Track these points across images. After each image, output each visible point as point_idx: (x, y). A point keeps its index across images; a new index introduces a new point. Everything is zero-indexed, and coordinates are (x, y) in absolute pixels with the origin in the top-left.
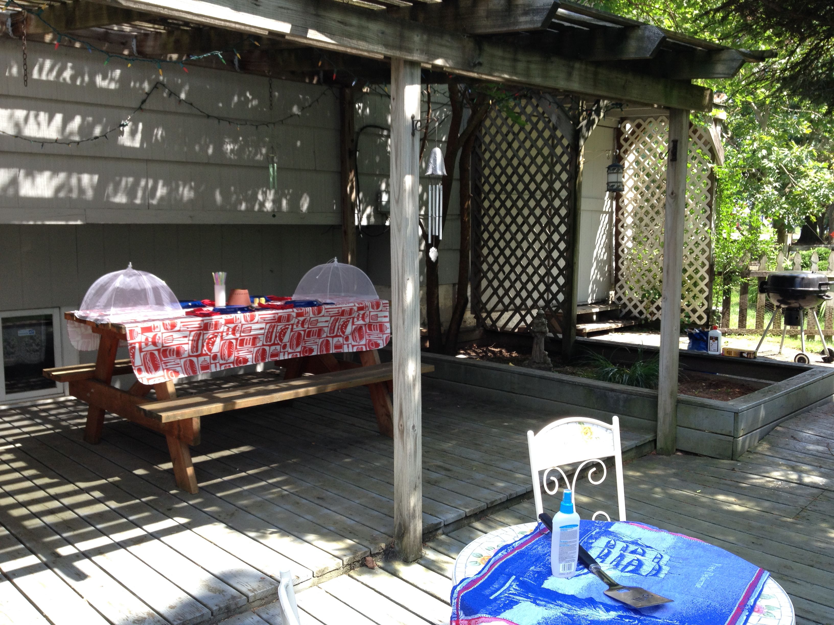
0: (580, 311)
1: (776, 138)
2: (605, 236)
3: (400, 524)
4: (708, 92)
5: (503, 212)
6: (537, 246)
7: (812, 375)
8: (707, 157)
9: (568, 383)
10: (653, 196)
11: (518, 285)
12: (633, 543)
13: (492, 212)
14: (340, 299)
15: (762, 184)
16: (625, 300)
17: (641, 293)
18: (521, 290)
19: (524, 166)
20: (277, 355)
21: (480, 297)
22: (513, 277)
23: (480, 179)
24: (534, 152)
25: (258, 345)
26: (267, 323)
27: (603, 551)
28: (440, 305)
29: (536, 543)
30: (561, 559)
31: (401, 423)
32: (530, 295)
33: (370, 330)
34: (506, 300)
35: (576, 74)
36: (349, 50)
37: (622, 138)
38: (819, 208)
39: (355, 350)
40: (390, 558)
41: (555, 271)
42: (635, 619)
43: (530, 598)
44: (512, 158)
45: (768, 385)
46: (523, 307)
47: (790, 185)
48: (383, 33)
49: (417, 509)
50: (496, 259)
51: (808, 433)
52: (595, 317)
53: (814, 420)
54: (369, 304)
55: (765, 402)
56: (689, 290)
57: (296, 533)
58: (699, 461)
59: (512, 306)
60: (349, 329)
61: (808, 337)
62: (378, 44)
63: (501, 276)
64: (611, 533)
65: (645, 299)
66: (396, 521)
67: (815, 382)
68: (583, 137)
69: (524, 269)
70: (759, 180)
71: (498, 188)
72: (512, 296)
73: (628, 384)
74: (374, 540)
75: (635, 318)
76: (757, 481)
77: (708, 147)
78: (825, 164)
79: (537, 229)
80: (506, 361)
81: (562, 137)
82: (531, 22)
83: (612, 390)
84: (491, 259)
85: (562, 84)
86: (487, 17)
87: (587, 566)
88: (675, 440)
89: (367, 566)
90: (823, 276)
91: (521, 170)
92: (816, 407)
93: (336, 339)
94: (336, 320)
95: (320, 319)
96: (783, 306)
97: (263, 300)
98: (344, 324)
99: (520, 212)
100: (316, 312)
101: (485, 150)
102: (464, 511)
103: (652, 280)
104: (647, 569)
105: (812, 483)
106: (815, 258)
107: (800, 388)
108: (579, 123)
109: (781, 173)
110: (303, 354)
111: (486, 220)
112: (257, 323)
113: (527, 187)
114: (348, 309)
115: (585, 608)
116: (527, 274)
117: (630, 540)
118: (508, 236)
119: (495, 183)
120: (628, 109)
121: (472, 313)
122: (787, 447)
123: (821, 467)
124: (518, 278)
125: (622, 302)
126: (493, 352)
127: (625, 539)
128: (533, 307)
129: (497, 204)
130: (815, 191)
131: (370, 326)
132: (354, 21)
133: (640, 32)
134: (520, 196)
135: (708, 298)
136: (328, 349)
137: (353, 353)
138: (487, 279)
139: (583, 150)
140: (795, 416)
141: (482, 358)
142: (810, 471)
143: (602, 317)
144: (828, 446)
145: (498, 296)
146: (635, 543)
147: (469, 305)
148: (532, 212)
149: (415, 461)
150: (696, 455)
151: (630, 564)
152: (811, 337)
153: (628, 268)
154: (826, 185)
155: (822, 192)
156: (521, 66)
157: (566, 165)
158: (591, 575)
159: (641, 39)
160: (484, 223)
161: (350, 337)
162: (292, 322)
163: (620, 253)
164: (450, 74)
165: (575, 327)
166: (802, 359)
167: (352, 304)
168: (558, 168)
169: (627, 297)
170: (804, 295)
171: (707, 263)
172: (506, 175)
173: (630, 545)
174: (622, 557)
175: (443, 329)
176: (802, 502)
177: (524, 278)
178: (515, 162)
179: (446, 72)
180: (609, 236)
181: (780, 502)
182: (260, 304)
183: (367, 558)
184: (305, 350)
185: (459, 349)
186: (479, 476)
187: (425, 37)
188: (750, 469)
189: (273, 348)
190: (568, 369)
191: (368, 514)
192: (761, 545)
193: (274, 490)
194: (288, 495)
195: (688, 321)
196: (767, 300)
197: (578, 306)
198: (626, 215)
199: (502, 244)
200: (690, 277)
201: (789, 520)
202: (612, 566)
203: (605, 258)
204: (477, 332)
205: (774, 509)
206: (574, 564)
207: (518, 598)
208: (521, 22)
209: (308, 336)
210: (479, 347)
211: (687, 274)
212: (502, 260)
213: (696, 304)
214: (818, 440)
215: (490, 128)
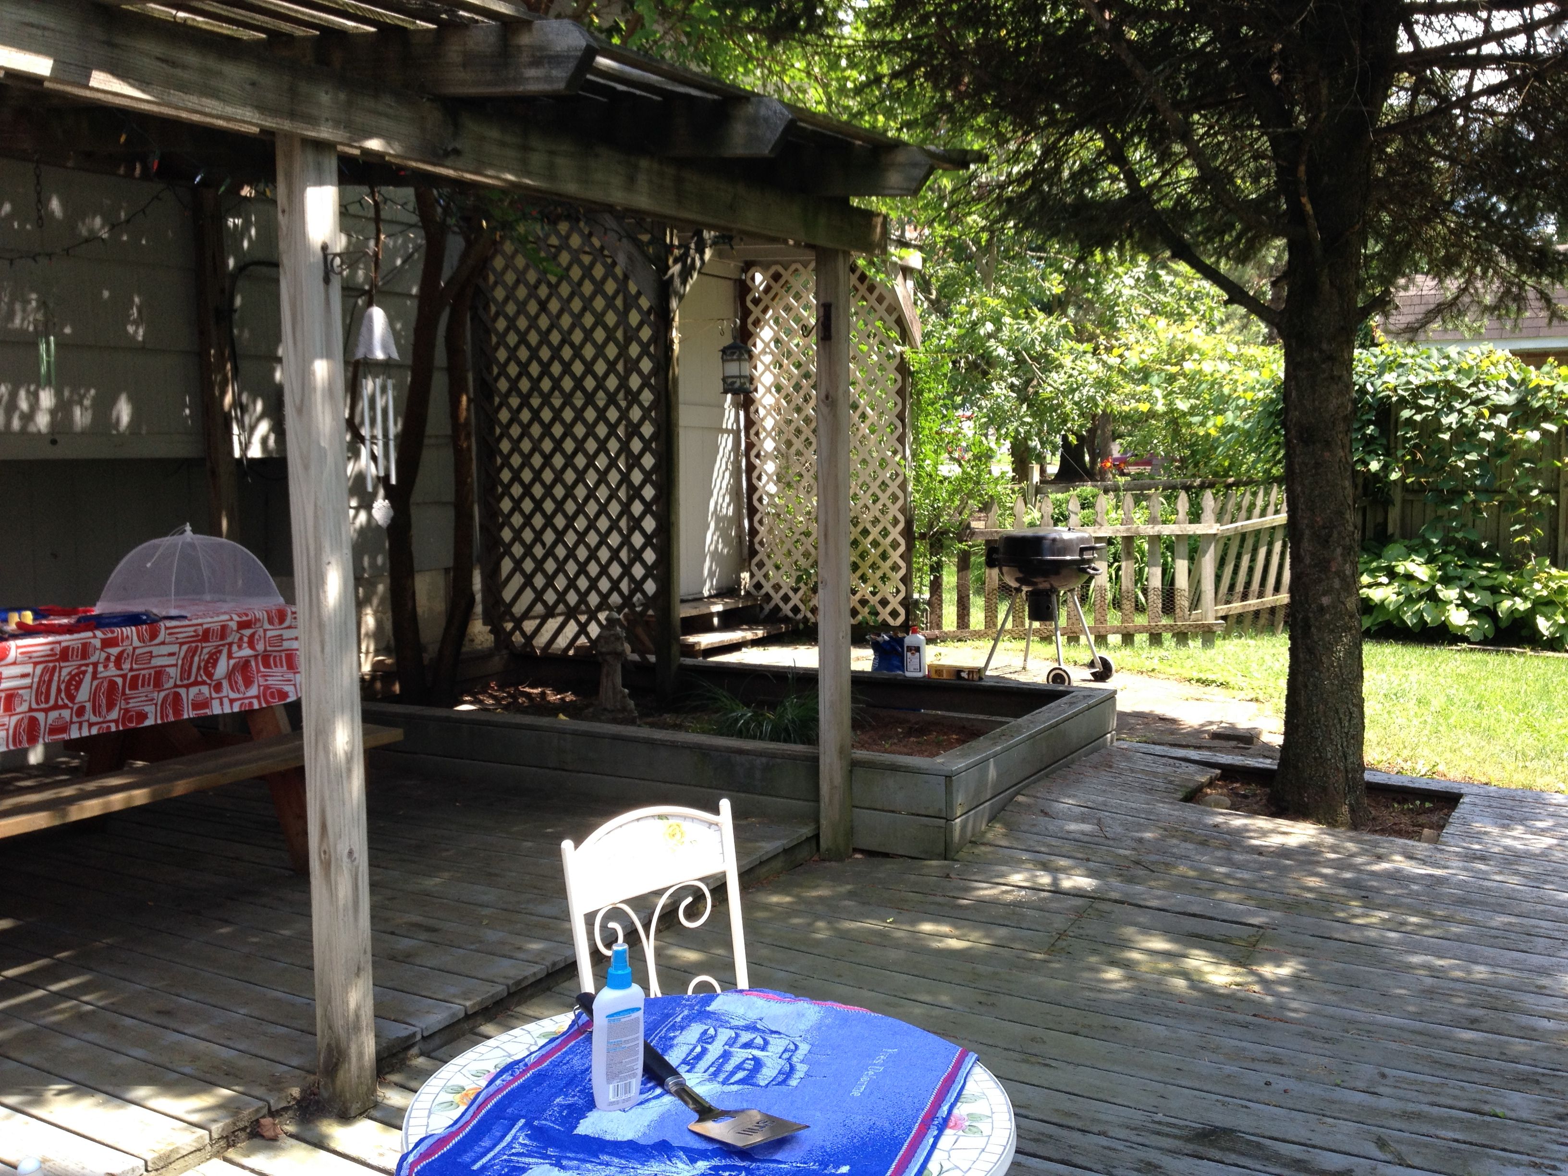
0: (686, 611)
1: (1009, 301)
2: (727, 474)
3: (329, 1045)
4: (880, 220)
5: (536, 430)
6: (602, 493)
7: (1071, 704)
8: (893, 334)
9: (663, 744)
10: (806, 400)
11: (571, 568)
12: (747, 1028)
13: (515, 431)
14: (202, 608)
15: (990, 382)
16: (767, 588)
17: (795, 574)
18: (577, 575)
19: (572, 345)
20: (64, 729)
21: (500, 592)
22: (561, 552)
23: (489, 370)
24: (588, 320)
25: (18, 710)
26: (36, 664)
27: (692, 1050)
28: (420, 610)
29: (571, 1051)
30: (611, 1076)
31: (325, 847)
32: (593, 584)
33: (267, 665)
34: (550, 597)
35: (642, 179)
36: (184, 115)
37: (749, 298)
38: (1081, 421)
39: (236, 709)
40: (312, 1114)
41: (638, 540)
42: (739, 1169)
43: (549, 1157)
44: (549, 331)
45: (1002, 724)
46: (583, 607)
47: (1035, 382)
48: (253, 84)
49: (362, 1013)
50: (528, 520)
51: (1067, 803)
52: (716, 621)
53: (1077, 781)
54: (261, 615)
55: (995, 755)
56: (874, 566)
57: (110, 1089)
58: (889, 867)
59: (561, 608)
60: (222, 668)
61: (1070, 640)
62: (244, 105)
63: (539, 551)
64: (709, 1015)
65: (802, 585)
66: (321, 1040)
67: (1076, 715)
68: (677, 293)
69: (581, 537)
70: (985, 373)
71: (525, 385)
72: (560, 589)
73: (772, 740)
74: (276, 1084)
75: (786, 620)
76: (986, 892)
77: (894, 316)
78: (1088, 347)
79: (601, 462)
80: (553, 710)
81: (639, 294)
82: (548, 79)
83: (741, 752)
84: (517, 520)
85: (618, 196)
86: (464, 66)
87: (661, 1083)
88: (851, 832)
89: (262, 1137)
90: (1086, 535)
91: (567, 353)
92: (1079, 758)
93: (194, 691)
94: (193, 652)
95: (156, 651)
96: (1025, 589)
97: (28, 617)
98: (210, 657)
99: (568, 431)
100: (147, 636)
101: (497, 314)
102: (460, 1006)
103: (812, 550)
104: (768, 1073)
105: (1075, 888)
106: (1074, 505)
107: (1052, 727)
108: (668, 268)
109: (1020, 361)
110: (124, 724)
111: (505, 446)
112: (14, 663)
113: (579, 383)
114: (217, 627)
115: (652, 1162)
116: (587, 546)
117: (742, 1023)
118: (548, 476)
119: (519, 376)
120: (743, 246)
121: (485, 624)
122: (1034, 830)
123: (1088, 860)
124: (571, 554)
125: (763, 591)
126: (528, 695)
127: (735, 1023)
128: (600, 608)
129: (525, 415)
130: (1073, 391)
131: (266, 659)
132: (192, 58)
133: (750, 109)
134: (568, 400)
135: (906, 580)
136: (177, 711)
137: (233, 714)
138: (512, 557)
139: (677, 319)
140: (1047, 776)
141: (506, 708)
142: (1071, 868)
143: (729, 620)
144: (1099, 823)
145: (534, 589)
146: (751, 1028)
147: (479, 609)
148: (591, 431)
149: (356, 919)
150: (886, 855)
151: (739, 1067)
152: (1073, 639)
153: (771, 531)
154: (1090, 381)
155: (1085, 392)
156: (537, 159)
157: (648, 344)
158: (667, 1099)
159: (753, 121)
160: (501, 452)
161: (225, 684)
162: (93, 659)
163: (756, 503)
164: (401, 168)
165: (678, 640)
166: (1058, 677)
167: (226, 617)
168: (634, 350)
169: (773, 582)
170: (1058, 568)
171: (901, 518)
172: (540, 361)
173: (743, 1033)
174: (726, 1056)
175: (427, 657)
176: (1059, 922)
177: (582, 553)
178: (555, 338)
179: (391, 163)
180: (736, 473)
181: (1024, 925)
182: (21, 625)
183: (263, 1121)
184: (126, 714)
185: (462, 694)
186: (492, 936)
187: (342, 96)
188: (975, 874)
189: (53, 715)
190: (668, 718)
191: (265, 1034)
192: (993, 1005)
193: (63, 1006)
194: (93, 1012)
195: (876, 621)
196: (1000, 580)
197: (683, 601)
198: (763, 435)
199: (538, 491)
200: (875, 544)
201: (1038, 956)
202: (706, 1076)
203: (730, 513)
204: (497, 659)
205: (1014, 939)
206: (636, 1082)
207: (527, 1160)
208: (527, 79)
209: (134, 685)
210: (501, 688)
211: (870, 538)
212: (538, 521)
213: (888, 590)
214: (1083, 813)
215: (503, 272)
